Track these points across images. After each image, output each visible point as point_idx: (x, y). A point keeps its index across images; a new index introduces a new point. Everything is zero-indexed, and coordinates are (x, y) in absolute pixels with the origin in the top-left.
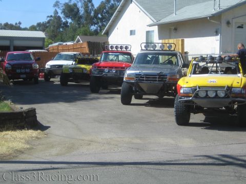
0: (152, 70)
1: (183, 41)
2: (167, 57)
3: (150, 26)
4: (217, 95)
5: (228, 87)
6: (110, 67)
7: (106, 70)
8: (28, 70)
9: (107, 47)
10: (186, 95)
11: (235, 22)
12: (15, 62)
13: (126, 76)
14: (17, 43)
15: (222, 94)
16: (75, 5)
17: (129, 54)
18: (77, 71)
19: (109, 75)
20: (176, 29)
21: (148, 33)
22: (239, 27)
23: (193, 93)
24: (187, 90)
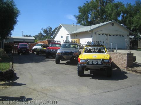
0: (68, 50)
2: (73, 45)
4: (97, 63)
5: (102, 59)
6: (53, 49)
7: (51, 50)
9: (54, 42)
10: (83, 63)
11: (98, 33)
15: (100, 63)
17: (60, 44)
18: (42, 50)
19: (53, 52)
20: (76, 36)
21: (67, 37)
23: (86, 62)
24: (83, 61)
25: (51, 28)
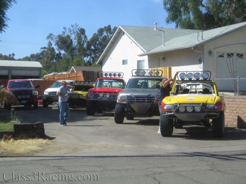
0: (142, 93)
1: (170, 69)
3: (141, 55)
4: (194, 110)
5: (203, 103)
6: (104, 92)
7: (101, 95)
8: (28, 97)
10: (169, 110)
12: (17, 89)
13: (119, 98)
14: (15, 73)
15: (198, 109)
16: (68, 37)
17: (122, 81)
18: (73, 97)
19: (104, 99)
20: (164, 59)
21: (139, 62)
22: (220, 56)
24: (170, 107)
25: (82, 31)
